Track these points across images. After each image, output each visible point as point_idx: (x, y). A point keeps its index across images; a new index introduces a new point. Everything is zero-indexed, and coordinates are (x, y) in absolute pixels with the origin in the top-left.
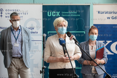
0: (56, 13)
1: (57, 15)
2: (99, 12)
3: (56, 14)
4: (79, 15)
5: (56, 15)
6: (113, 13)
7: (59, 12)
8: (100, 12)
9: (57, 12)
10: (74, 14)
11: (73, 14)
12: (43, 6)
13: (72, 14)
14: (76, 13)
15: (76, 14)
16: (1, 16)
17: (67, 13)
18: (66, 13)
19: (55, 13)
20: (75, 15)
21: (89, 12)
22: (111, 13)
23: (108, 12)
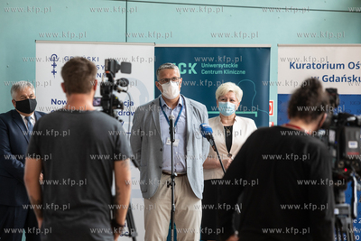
0: (187, 65)
1: (190, 72)
2: (291, 65)
3: (188, 68)
4: (244, 72)
5: (187, 72)
6: (325, 66)
7: (195, 64)
8: (295, 65)
9: (190, 65)
10: (231, 69)
11: (228, 68)
12: (156, 48)
13: (226, 69)
14: (236, 66)
15: (235, 69)
16: (54, 72)
17: (215, 66)
18: (211, 66)
19: (185, 65)
20: (234, 72)
21: (267, 65)
22: (320, 66)
23: (313, 64)
